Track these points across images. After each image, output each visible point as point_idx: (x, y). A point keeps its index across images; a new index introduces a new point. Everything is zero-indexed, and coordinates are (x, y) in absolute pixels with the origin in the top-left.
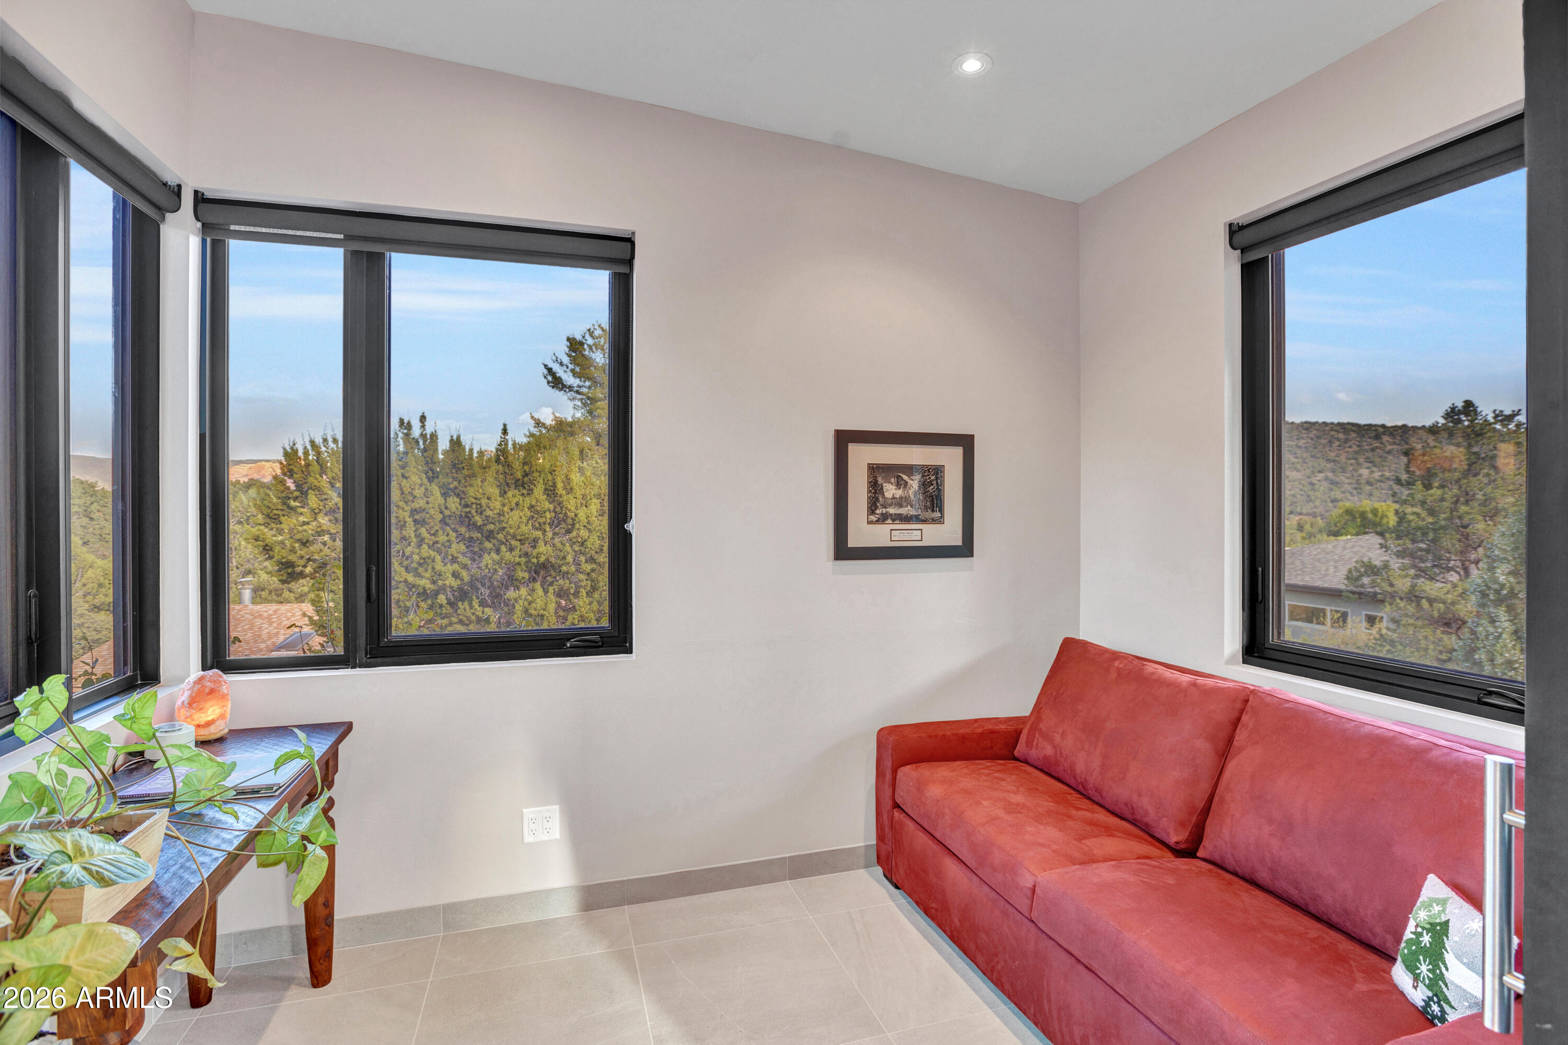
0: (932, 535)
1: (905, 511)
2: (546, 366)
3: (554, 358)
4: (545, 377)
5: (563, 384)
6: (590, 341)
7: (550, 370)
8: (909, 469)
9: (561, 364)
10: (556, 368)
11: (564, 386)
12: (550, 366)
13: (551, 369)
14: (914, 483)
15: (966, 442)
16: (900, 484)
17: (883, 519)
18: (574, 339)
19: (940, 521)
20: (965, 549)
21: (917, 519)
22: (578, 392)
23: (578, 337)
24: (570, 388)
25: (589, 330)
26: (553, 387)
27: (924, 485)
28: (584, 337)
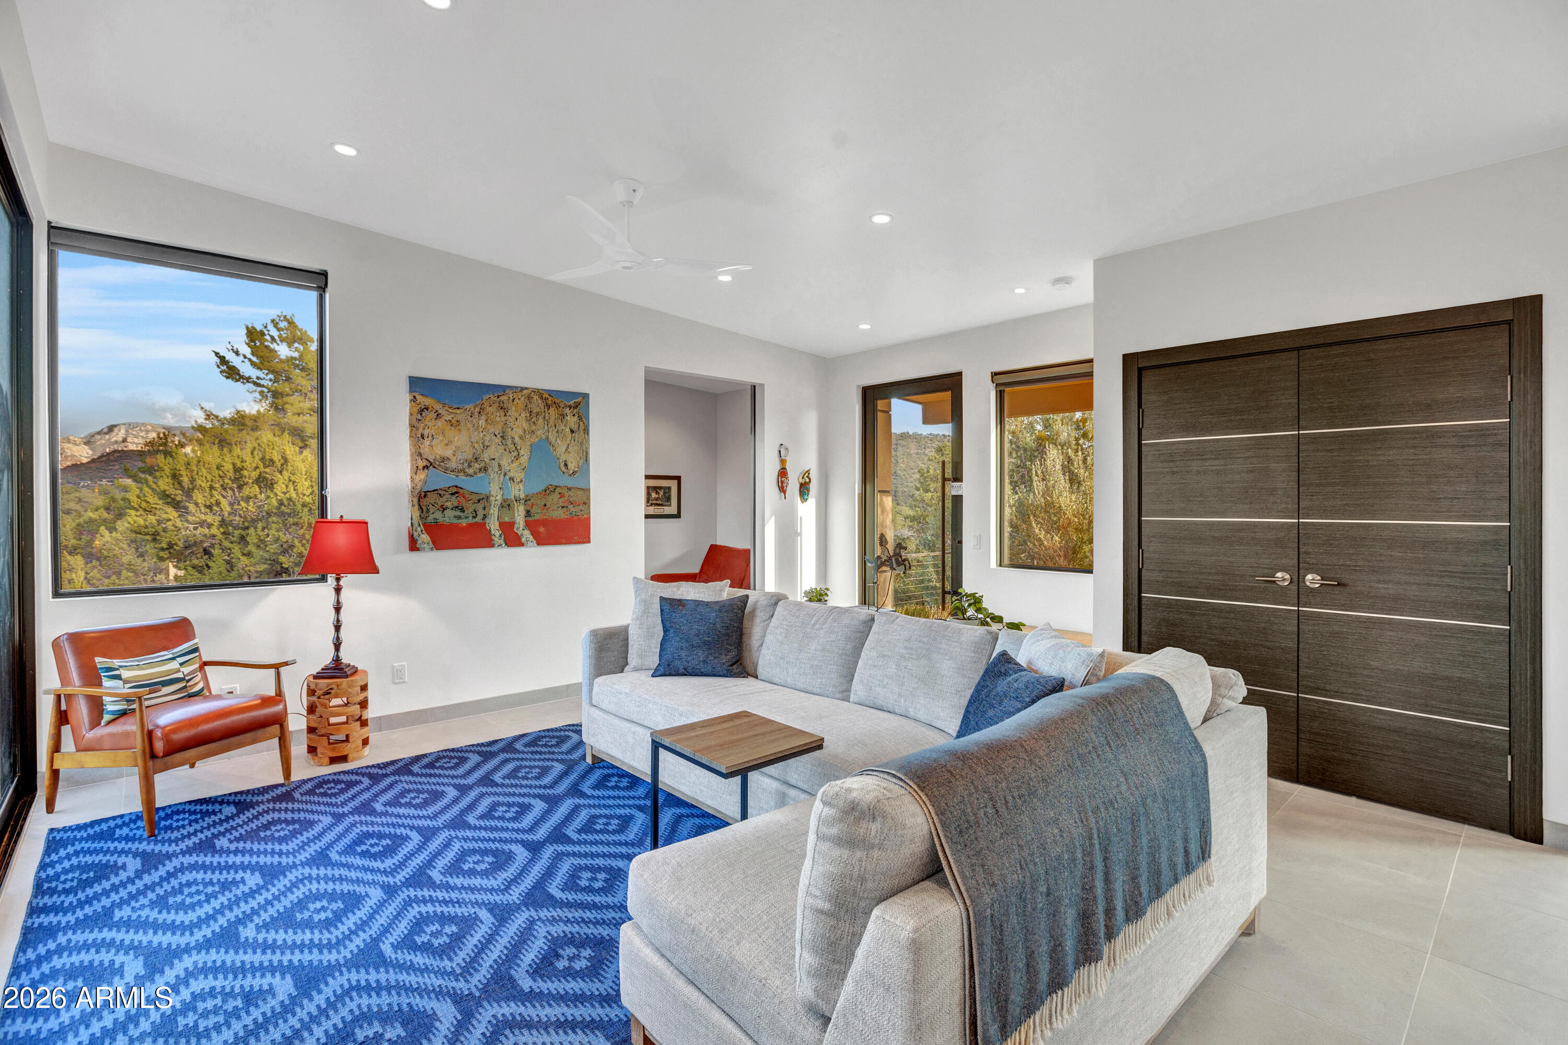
0: (667, 510)
1: (659, 502)
2: (217, 354)
3: (230, 348)
4: (218, 367)
5: (239, 374)
6: (275, 333)
7: (223, 360)
8: (660, 488)
9: (237, 353)
10: (230, 356)
11: (242, 377)
12: (221, 354)
13: (224, 357)
14: (661, 493)
15: (678, 478)
16: (657, 493)
17: (651, 505)
18: (254, 328)
19: (670, 506)
20: (678, 516)
21: (662, 505)
22: (258, 385)
23: (259, 328)
24: (248, 380)
25: (273, 321)
26: (227, 378)
27: (665, 493)
28: (266, 327)
